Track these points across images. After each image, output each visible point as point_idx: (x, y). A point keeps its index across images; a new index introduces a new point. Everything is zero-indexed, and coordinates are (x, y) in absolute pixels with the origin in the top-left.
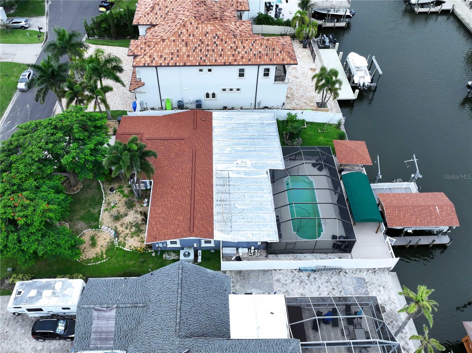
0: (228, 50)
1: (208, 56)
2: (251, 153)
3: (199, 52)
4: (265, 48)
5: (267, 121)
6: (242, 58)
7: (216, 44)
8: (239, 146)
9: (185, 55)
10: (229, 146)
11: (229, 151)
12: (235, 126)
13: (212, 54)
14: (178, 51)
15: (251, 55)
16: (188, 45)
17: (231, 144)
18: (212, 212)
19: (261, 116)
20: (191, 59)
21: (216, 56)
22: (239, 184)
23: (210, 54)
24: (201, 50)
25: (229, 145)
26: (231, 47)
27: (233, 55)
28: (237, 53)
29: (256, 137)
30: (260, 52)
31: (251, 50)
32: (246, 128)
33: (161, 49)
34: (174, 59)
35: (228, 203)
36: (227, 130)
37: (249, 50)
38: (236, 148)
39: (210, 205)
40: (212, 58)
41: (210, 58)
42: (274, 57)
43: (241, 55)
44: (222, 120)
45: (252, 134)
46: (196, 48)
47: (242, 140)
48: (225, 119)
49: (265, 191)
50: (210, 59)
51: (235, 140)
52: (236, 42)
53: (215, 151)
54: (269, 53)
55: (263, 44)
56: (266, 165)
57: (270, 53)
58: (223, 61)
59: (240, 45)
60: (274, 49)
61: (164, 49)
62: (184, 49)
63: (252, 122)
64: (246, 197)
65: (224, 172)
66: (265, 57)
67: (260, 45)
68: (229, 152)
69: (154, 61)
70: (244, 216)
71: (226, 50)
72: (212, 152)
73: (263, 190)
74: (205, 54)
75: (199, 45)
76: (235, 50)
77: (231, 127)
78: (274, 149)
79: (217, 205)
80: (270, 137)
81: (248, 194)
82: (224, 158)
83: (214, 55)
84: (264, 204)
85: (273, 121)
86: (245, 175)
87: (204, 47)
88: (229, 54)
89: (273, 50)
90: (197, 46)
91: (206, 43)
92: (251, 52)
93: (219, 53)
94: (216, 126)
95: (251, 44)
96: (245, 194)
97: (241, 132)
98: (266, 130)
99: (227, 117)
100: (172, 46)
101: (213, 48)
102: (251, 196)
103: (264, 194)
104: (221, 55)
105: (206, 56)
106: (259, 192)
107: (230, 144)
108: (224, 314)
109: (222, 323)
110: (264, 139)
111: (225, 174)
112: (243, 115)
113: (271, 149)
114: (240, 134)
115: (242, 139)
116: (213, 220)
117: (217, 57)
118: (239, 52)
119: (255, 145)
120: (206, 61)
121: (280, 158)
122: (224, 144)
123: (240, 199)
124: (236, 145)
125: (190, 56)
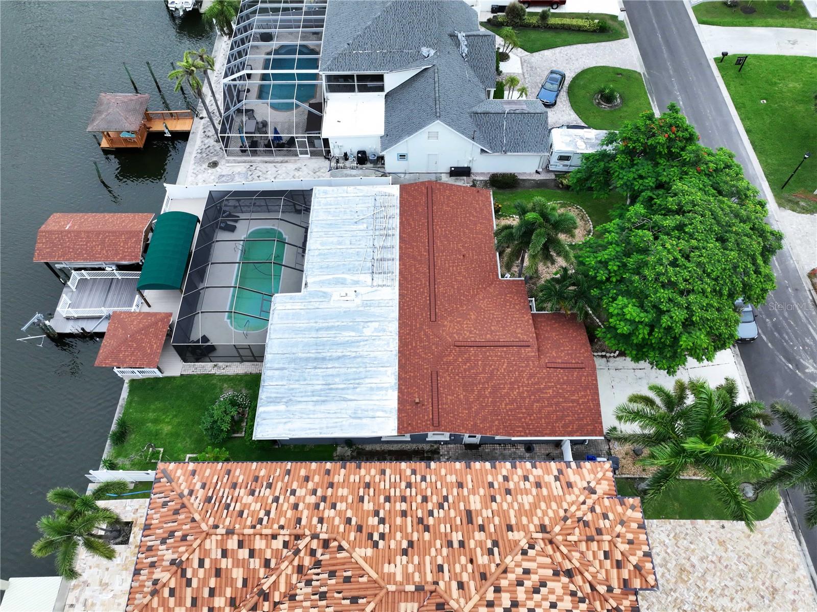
0: (343, 499)
1: (403, 485)
2: (327, 324)
3: (429, 494)
4: (233, 505)
5: (277, 411)
6: (307, 479)
7: (378, 516)
8: (347, 339)
9: (470, 486)
10: (366, 338)
11: (368, 327)
12: (349, 391)
13: (392, 490)
14: (493, 499)
15: (279, 485)
16: (464, 514)
17: (362, 343)
18: (401, 219)
19: (289, 426)
20: (452, 479)
21: (382, 483)
22: (357, 263)
23: (398, 490)
24: (425, 499)
25: (367, 340)
26: (334, 506)
27: (331, 485)
28: (319, 493)
29: (310, 365)
30: (252, 493)
31: (276, 499)
32: (326, 387)
33: (543, 506)
34: (501, 479)
35: (377, 233)
36: (367, 381)
37: (281, 500)
38: (353, 334)
39: (404, 228)
40: (393, 480)
41: (398, 480)
42: (215, 480)
43: (310, 485)
44: (377, 410)
45: (317, 370)
46: (441, 506)
47: (340, 354)
48: (371, 414)
49: (317, 253)
50: (398, 477)
51: (354, 354)
52: (315, 520)
53: (394, 327)
54: (227, 490)
55: (235, 514)
56: (305, 299)
57: (222, 490)
58: (363, 472)
59: (305, 513)
60: (208, 500)
61: (535, 506)
62: (475, 503)
63: (310, 407)
64: (348, 242)
65: (381, 283)
66: (240, 480)
67: (246, 512)
68: (369, 324)
69: (556, 473)
70: (356, 215)
71: (350, 500)
72: (399, 324)
73: (319, 255)
74: (414, 490)
75: (431, 513)
76: (324, 499)
77: (358, 390)
78: (281, 336)
79: (393, 229)
80: (281, 366)
81: (344, 247)
82: (377, 311)
83: (387, 487)
84: (323, 233)
85: (264, 412)
86: (345, 279)
87: (414, 508)
88: (343, 488)
89: (211, 498)
90: (436, 512)
91: (409, 519)
92: (277, 494)
93: (372, 490)
94: (390, 391)
95: (272, 515)
96: (350, 246)
97: (338, 375)
98: (284, 383)
99: (364, 421)
100: (512, 513)
101: (387, 504)
102: (340, 243)
103: (320, 247)
104: (368, 486)
105: (409, 485)
106: (326, 251)
107: (365, 343)
110: (294, 360)
111: (379, 280)
112: (327, 428)
113: (287, 336)
114: (343, 371)
115: (339, 358)
116: (400, 207)
117: (377, 480)
118: (314, 492)
119: (316, 345)
120: (409, 472)
121: (276, 316)
122: (377, 342)
123: (358, 238)
124: (353, 342)
125: (455, 485)
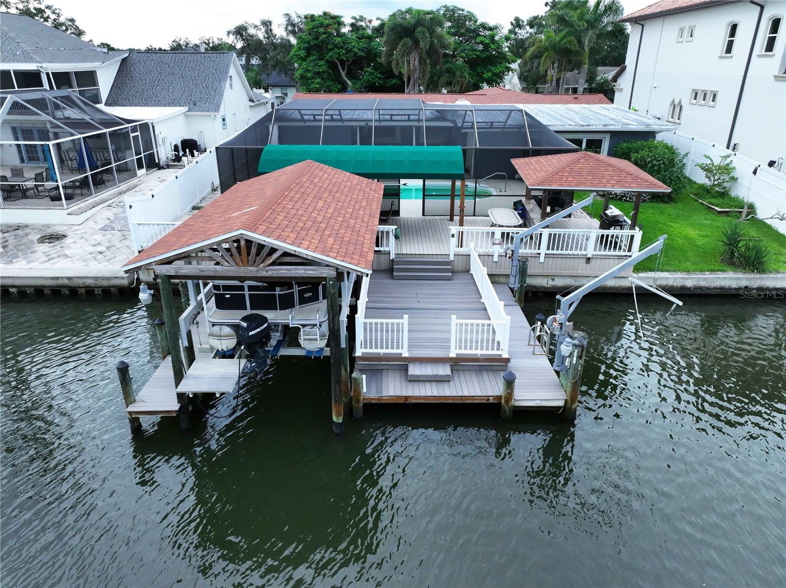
108: (159, 101)
109: (146, 98)
